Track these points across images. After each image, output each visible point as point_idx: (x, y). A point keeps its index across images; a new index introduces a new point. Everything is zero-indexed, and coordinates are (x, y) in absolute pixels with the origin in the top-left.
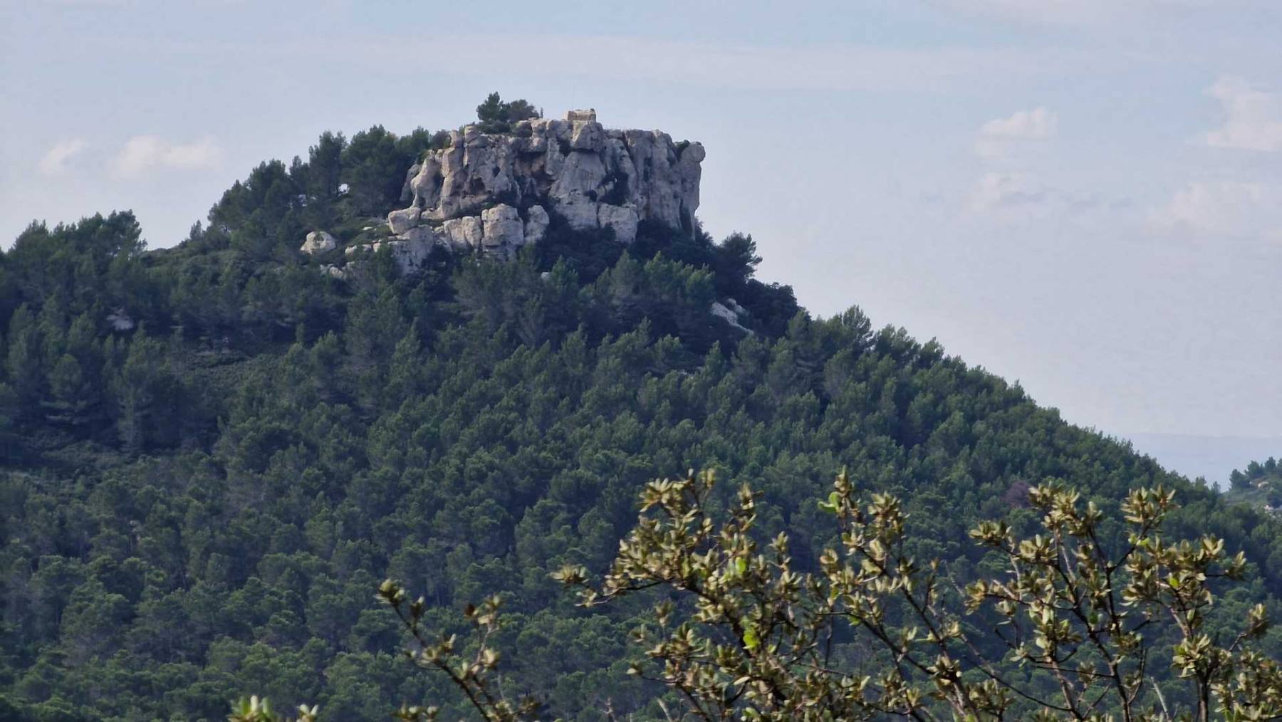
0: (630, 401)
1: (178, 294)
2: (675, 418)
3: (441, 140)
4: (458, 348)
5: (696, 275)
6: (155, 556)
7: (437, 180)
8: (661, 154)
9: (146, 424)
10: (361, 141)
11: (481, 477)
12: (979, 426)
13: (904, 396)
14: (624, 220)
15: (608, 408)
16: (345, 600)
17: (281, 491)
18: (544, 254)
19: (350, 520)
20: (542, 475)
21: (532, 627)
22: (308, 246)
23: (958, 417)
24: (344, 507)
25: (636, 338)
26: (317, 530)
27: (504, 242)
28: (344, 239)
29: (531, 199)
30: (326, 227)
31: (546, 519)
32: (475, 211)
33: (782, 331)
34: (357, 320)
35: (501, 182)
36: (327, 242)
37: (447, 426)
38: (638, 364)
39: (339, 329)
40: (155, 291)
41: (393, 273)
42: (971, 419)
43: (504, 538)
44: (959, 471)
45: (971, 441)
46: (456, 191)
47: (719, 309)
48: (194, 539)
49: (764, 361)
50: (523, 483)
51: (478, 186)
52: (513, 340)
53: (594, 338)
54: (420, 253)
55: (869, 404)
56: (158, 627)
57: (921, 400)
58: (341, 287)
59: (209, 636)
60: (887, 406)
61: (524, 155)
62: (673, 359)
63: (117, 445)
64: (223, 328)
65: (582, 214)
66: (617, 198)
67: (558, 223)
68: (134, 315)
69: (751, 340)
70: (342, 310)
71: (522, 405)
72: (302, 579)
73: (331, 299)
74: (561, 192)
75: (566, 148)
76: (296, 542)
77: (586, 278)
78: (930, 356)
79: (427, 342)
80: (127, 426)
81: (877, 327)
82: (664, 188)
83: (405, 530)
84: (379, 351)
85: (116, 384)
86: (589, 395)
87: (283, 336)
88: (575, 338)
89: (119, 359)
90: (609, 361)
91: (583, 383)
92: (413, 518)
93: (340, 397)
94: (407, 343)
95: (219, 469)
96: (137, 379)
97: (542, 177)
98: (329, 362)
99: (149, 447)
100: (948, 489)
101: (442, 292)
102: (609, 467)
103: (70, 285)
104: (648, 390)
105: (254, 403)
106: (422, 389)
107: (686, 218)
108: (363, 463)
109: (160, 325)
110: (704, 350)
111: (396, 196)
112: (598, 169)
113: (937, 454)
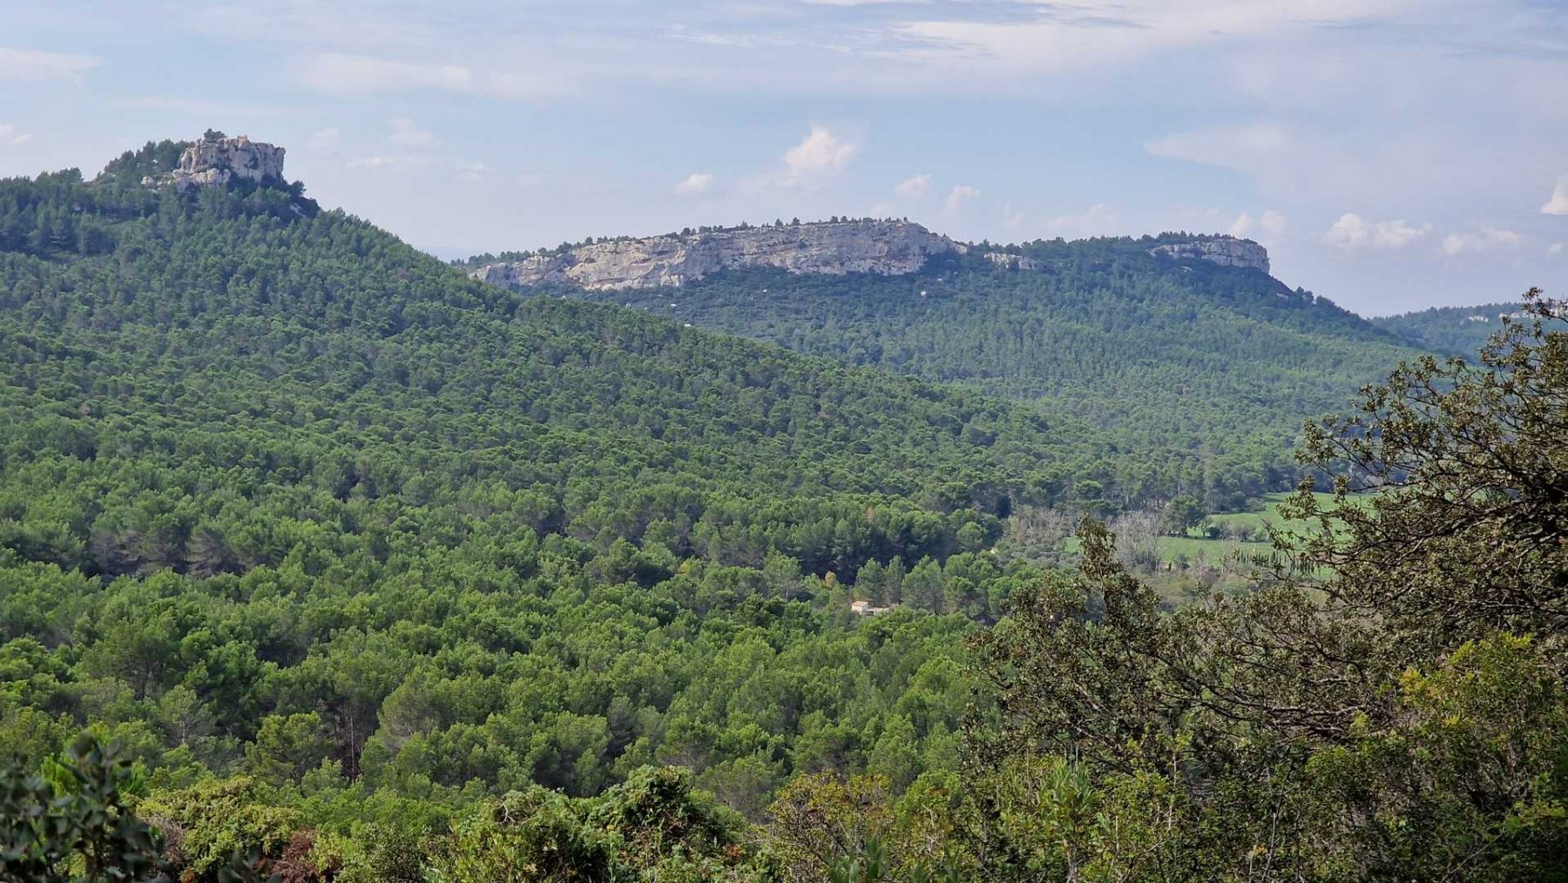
0: (264, 240)
1: (97, 198)
2: (280, 246)
3: (192, 145)
4: (200, 220)
5: (285, 195)
6: (97, 292)
7: (190, 159)
8: (270, 152)
9: (88, 245)
10: (162, 144)
11: (214, 266)
12: (386, 250)
13: (359, 239)
14: (257, 175)
15: (256, 242)
16: (168, 310)
17: (141, 270)
18: (230, 186)
19: (167, 280)
20: (235, 266)
21: (237, 321)
22: (144, 182)
23: (378, 247)
24: (164, 276)
25: (264, 217)
26: (155, 284)
27: (215, 182)
28: (157, 179)
29: (225, 166)
30: (150, 175)
31: (238, 282)
32: (204, 171)
33: (314, 216)
34: (163, 209)
35: (214, 160)
36: (150, 181)
37: (199, 247)
38: (265, 227)
39: (157, 212)
40: (89, 197)
41: (176, 193)
42: (383, 248)
43: (223, 289)
44: (380, 266)
45: (383, 255)
46: (197, 163)
47: (292, 207)
48: (111, 286)
49: (310, 226)
50: (228, 269)
51: (205, 162)
52: (220, 218)
53: (249, 216)
54: (184, 185)
55: (347, 242)
56: (102, 318)
57: (365, 241)
58: (157, 197)
59: (120, 322)
60: (353, 242)
61: (222, 151)
62: (278, 225)
63: (77, 252)
64: (114, 210)
65: (243, 173)
66: (255, 167)
67: (234, 175)
68: (82, 206)
69: (304, 219)
70: (157, 205)
71: (225, 240)
72: (152, 302)
73: (153, 201)
74: (235, 165)
75: (237, 149)
76: (148, 289)
77: (246, 195)
78: (366, 225)
79: (189, 217)
80: (81, 246)
81: (347, 215)
82: (272, 164)
83: (187, 285)
84: (172, 220)
85: (77, 231)
86: (249, 238)
87: (136, 214)
88: (243, 217)
89: (78, 221)
90: (255, 225)
91: (247, 233)
92: (190, 280)
93: (159, 237)
94: (182, 218)
95: (117, 261)
96: (84, 229)
97: (228, 159)
98: (154, 224)
99: (90, 253)
100: (378, 272)
101: (193, 199)
102: (258, 263)
103: (58, 194)
104: (270, 235)
105: (128, 238)
106: (189, 234)
107: (279, 174)
108: (170, 260)
109: (92, 210)
110: (289, 222)
111: (175, 164)
112: (248, 157)
113: (372, 260)
